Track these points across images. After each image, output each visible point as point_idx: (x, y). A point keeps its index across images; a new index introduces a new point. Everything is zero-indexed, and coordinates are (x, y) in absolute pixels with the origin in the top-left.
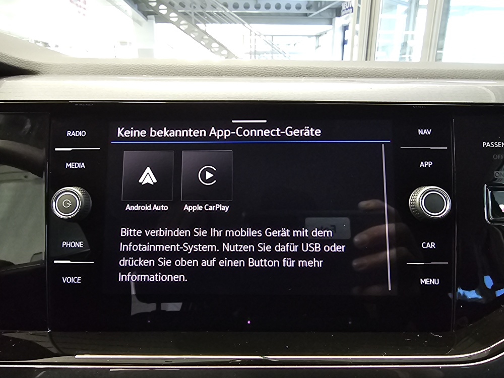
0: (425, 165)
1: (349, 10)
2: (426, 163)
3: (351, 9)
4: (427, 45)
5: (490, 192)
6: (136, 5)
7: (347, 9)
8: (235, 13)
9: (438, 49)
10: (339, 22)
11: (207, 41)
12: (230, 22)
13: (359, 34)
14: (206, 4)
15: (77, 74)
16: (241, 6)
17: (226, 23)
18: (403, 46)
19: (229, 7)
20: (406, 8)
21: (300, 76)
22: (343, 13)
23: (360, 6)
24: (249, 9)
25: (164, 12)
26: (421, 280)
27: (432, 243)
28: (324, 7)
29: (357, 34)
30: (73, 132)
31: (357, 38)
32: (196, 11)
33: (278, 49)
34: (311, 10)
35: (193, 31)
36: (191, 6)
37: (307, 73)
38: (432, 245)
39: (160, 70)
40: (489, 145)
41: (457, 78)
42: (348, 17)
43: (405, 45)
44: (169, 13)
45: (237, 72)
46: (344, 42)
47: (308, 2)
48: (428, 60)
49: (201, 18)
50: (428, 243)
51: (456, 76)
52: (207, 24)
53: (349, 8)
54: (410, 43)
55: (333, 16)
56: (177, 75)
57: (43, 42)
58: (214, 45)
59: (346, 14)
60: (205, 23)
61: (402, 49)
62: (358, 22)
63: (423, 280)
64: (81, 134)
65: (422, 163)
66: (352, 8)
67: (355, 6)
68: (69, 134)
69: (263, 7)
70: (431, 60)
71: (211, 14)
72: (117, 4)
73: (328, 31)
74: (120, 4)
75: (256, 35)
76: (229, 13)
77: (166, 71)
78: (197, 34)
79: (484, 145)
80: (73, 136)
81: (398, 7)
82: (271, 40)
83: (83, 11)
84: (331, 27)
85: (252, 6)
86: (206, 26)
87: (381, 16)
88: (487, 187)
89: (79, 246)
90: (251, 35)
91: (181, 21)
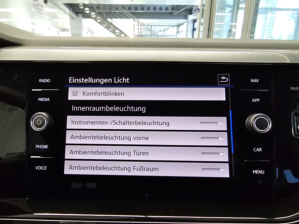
0: (255, 100)
1: (197, 10)
2: (256, 100)
3: (198, 10)
4: (244, 30)
5: (295, 117)
6: (72, 8)
7: (196, 10)
8: (129, 12)
9: (251, 34)
10: (191, 17)
11: (113, 29)
12: (127, 17)
13: (203, 25)
14: (112, 8)
15: (45, 46)
16: (133, 8)
17: (124, 18)
19: (126, 9)
20: (230, 9)
21: (178, 47)
22: (193, 12)
23: (204, 8)
24: (138, 10)
25: (88, 12)
26: (253, 171)
27: (260, 148)
28: (182, 9)
29: (202, 25)
30: (43, 80)
31: (202, 27)
32: (106, 11)
33: (154, 33)
34: (174, 10)
35: (104, 23)
36: (103, 9)
37: (182, 45)
38: (260, 150)
40: (295, 89)
41: (274, 48)
42: (196, 14)
43: (230, 31)
44: (90, 12)
46: (194, 29)
47: (173, 6)
49: (111, 16)
50: (257, 148)
51: (273, 47)
52: (112, 19)
53: (197, 9)
54: (233, 30)
55: (187, 14)
56: (105, 46)
58: (117, 31)
61: (229, 33)
62: (202, 18)
63: (255, 171)
64: (47, 81)
65: (253, 99)
66: (199, 9)
67: (201, 8)
68: (41, 81)
69: (146, 9)
70: (247, 38)
71: (115, 13)
72: (60, 7)
73: (185, 23)
74: (62, 7)
75: (141, 25)
76: (126, 12)
77: (98, 44)
78: (107, 25)
79: (291, 89)
80: (43, 82)
81: (226, 9)
82: (150, 28)
83: (41, 11)
84: (186, 20)
85: (139, 8)
86: (112, 20)
87: (216, 14)
88: (294, 114)
89: (45, 148)
90: (138, 25)
91: (97, 17)
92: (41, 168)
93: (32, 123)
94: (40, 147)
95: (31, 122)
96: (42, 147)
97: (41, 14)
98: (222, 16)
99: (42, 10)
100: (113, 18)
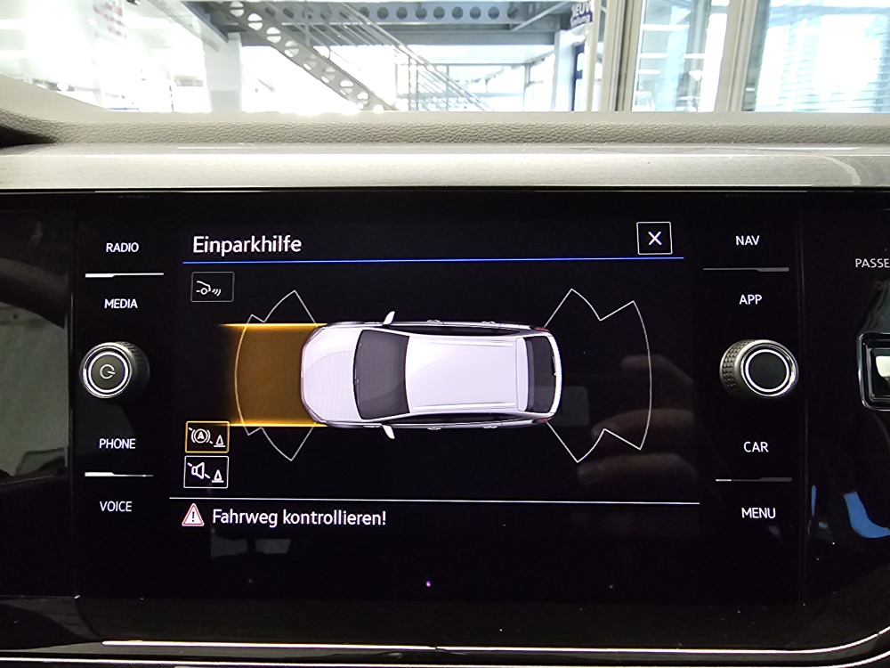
0: (749, 300)
1: (584, 17)
2: (751, 298)
3: (589, 16)
4: (726, 79)
5: (868, 350)
6: (208, 16)
7: (581, 16)
8: (380, 26)
9: (747, 85)
10: (567, 38)
11: (332, 77)
12: (374, 41)
13: (603, 60)
14: (330, 12)
15: (123, 142)
16: (392, 13)
17: (365, 44)
18: (683, 79)
19: (370, 16)
20: (686, 12)
21: (518, 141)
22: (573, 23)
23: (604, 10)
24: (407, 18)
25: (257, 27)
26: (743, 510)
27: (762, 443)
28: (540, 12)
29: (600, 60)
30: (117, 244)
31: (599, 68)
32: (312, 24)
33: (457, 88)
34: (516, 18)
35: (307, 60)
36: (304, 16)
37: (530, 136)
38: (764, 446)
39: (267, 132)
40: (868, 264)
42: (583, 29)
43: (685, 79)
44: (265, 28)
45: (405, 135)
46: (576, 75)
47: (512, 3)
48: (729, 110)
49: (327, 39)
50: (756, 444)
52: (332, 47)
53: (585, 14)
54: (695, 74)
55: (554, 28)
56: (298, 141)
57: (47, 83)
58: (345, 83)
59: (579, 25)
60: (328, 44)
61: (680, 85)
62: (601, 39)
63: (747, 510)
64: (129, 247)
65: (743, 296)
66: (590, 13)
67: (596, 9)
68: (110, 248)
69: (430, 14)
70: (733, 109)
71: (339, 29)
72: (175, 14)
73: (548, 55)
74: (181, 13)
75: (418, 64)
76: (371, 26)
77: (278, 134)
78: (314, 64)
79: (857, 264)
80: (117, 251)
81: (673, 11)
82: (445, 72)
83: (116, 26)
84: (551, 48)
85: (411, 13)
86: (330, 51)
87: (643, 27)
88: (863, 341)
89: (127, 447)
90: (409, 64)
91: (286, 42)
92: (117, 506)
93: (86, 375)
94: (113, 444)
95: (85, 371)
96: (118, 444)
97: (118, 33)
98: (659, 33)
99: (119, 23)
100: (333, 44)
